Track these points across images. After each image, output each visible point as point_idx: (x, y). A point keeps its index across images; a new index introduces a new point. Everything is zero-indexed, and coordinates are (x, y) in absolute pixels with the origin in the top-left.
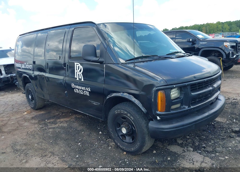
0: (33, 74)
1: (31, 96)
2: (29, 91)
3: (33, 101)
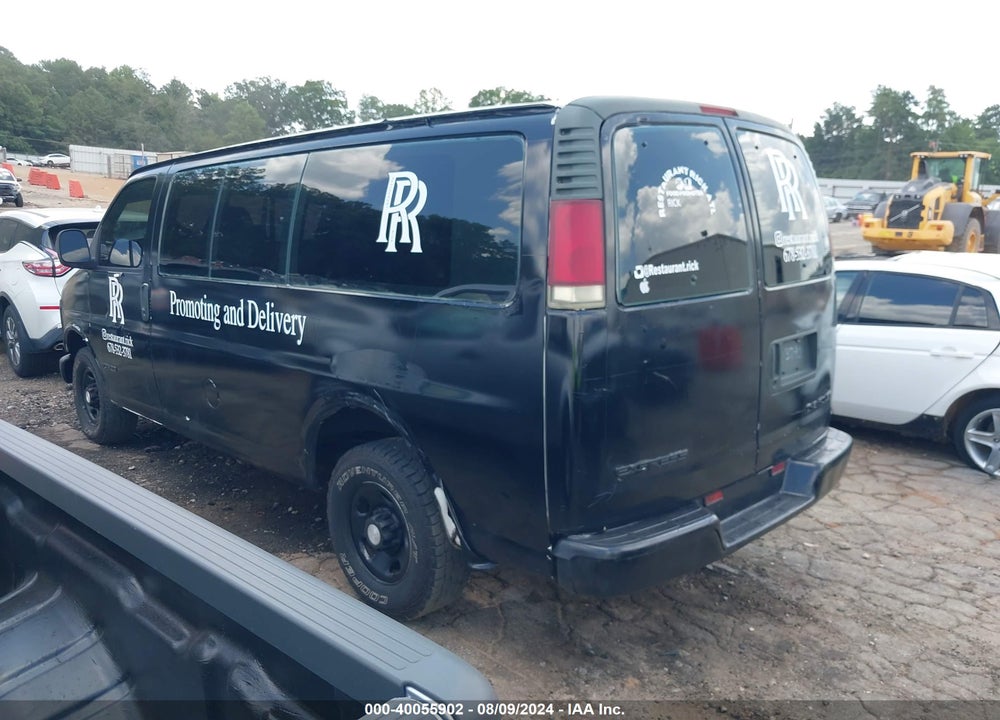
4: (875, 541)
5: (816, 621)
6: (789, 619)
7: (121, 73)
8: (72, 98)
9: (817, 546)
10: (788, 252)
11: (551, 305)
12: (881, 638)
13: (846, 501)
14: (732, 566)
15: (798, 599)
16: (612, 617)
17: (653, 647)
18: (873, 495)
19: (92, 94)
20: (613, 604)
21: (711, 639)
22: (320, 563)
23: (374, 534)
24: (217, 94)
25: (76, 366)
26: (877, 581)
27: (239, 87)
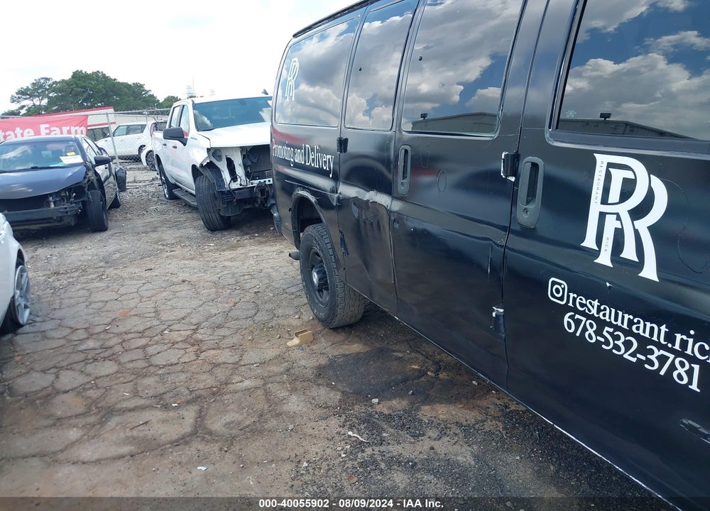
0: (335, 191)
1: (318, 273)
2: (311, 254)
3: (325, 292)
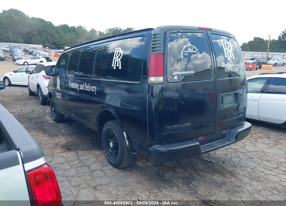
4: (263, 157)
5: (235, 177)
6: (227, 176)
7: (79, 28)
8: (67, 35)
9: (244, 157)
10: (227, 69)
11: (149, 82)
12: (254, 183)
13: (257, 145)
14: (215, 161)
15: (232, 171)
16: (176, 172)
17: (185, 180)
18: (267, 144)
19: (72, 33)
20: (177, 168)
21: (202, 179)
22: (102, 153)
23: (111, 144)
24: (104, 32)
25: (51, 101)
26: (259, 167)
27: (109, 30)
